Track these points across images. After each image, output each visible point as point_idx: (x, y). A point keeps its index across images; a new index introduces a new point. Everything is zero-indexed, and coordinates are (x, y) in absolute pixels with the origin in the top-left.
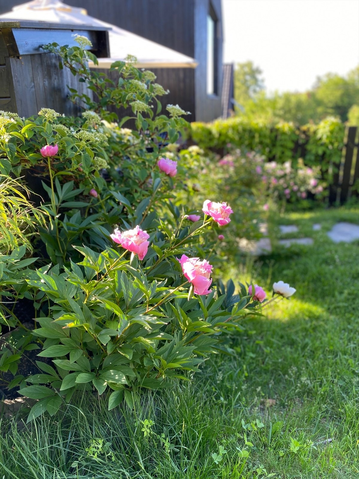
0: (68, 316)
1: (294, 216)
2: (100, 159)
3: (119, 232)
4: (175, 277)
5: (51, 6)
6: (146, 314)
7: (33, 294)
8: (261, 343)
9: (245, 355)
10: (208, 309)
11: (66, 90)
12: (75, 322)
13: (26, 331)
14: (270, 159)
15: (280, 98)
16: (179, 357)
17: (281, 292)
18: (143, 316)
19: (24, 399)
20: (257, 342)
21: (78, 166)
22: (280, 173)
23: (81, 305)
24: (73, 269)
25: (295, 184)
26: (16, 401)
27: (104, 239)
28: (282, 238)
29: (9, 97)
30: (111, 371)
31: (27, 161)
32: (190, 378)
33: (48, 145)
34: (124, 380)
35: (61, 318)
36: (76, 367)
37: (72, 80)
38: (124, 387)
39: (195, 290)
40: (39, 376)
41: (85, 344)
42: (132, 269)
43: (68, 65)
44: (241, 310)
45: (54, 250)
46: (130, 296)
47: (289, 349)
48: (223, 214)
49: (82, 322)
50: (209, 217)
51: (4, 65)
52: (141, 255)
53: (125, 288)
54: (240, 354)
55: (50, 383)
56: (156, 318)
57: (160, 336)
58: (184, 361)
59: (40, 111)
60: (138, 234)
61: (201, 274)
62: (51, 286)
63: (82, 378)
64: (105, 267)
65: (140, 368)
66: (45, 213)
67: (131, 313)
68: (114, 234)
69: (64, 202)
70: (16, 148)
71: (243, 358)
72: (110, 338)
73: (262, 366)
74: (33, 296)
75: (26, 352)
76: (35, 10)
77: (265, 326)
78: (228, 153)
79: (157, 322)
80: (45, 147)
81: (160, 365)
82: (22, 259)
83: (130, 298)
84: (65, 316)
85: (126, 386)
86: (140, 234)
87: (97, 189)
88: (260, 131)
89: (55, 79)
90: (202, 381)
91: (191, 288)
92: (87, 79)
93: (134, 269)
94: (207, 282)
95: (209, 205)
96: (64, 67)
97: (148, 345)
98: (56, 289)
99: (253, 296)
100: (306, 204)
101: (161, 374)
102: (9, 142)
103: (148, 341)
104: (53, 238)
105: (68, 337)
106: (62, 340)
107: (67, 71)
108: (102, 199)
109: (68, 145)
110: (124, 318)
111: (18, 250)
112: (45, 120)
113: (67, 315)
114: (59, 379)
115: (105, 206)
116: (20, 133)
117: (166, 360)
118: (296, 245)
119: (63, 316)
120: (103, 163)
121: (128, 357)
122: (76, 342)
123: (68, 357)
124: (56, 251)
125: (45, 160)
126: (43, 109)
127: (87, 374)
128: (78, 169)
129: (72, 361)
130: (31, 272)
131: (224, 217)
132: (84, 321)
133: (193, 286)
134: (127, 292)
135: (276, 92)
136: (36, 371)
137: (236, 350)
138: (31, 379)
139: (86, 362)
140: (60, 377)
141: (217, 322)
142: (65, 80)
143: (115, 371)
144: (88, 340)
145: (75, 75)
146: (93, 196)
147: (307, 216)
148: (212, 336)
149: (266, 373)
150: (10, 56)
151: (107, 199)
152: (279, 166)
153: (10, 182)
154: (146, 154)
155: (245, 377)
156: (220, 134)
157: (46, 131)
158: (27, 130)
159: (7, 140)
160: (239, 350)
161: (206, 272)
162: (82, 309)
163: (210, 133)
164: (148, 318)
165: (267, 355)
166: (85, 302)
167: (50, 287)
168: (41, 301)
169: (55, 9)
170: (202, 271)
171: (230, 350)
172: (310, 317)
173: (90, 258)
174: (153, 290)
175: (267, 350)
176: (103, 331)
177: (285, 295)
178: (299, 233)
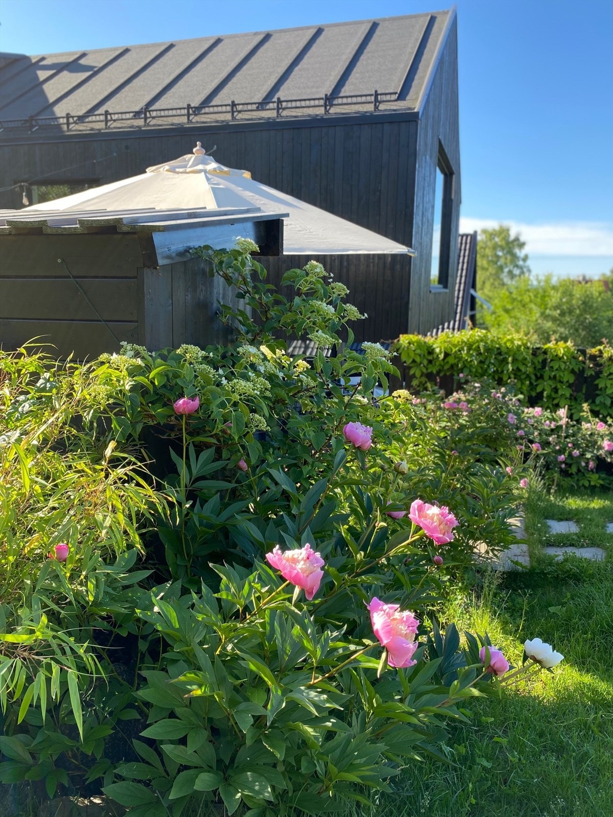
0: (193, 675)
1: (573, 503)
2: (257, 416)
3: (280, 552)
4: (360, 618)
5: (200, 167)
6: (311, 687)
7: (139, 624)
8: (504, 741)
9: (474, 762)
10: (410, 681)
11: (215, 305)
12: (203, 688)
13: (122, 685)
14: (533, 402)
15: (554, 288)
16: (358, 761)
17: (539, 657)
18: (306, 689)
19: (103, 800)
20: (496, 739)
21: (224, 427)
22: (548, 425)
23: (212, 657)
24: (204, 597)
25: (576, 445)
26: (91, 802)
27: (252, 543)
28: (550, 544)
29: (137, 322)
30: (249, 773)
31: (152, 416)
32: (374, 802)
33: (186, 399)
34: (268, 793)
35: (182, 678)
36: (195, 760)
37: (224, 290)
38: (266, 804)
39: (390, 659)
40: (134, 765)
41: (210, 720)
42: (294, 611)
43: (221, 273)
44: (466, 690)
45: (176, 555)
46: (287, 652)
47: (553, 760)
48: (442, 527)
49: (212, 690)
50: (419, 528)
51: (135, 277)
52: (310, 591)
53: (279, 637)
54: (464, 760)
55: (150, 781)
56: (325, 696)
57: (329, 724)
58: (366, 771)
59: (179, 348)
60: (308, 558)
61: (401, 635)
62: (170, 621)
63: (204, 782)
64: (253, 598)
65: (292, 771)
66: (170, 499)
67: (286, 680)
68: (272, 552)
69: (198, 479)
70: (139, 399)
71: (470, 768)
72: (252, 721)
73: (503, 787)
74: (139, 628)
75: (119, 722)
76: (178, 173)
77: (511, 709)
78: (460, 387)
79: (328, 705)
80: (181, 402)
81: (326, 772)
82: (130, 571)
83: (287, 654)
84: (188, 675)
85: (269, 802)
86: (311, 558)
87: (248, 461)
88: (515, 353)
89: (202, 290)
90: (395, 805)
91: (384, 655)
92: (248, 295)
93: (296, 611)
94: (408, 649)
95: (420, 509)
96: (216, 274)
97: (309, 738)
98: (177, 626)
99: (486, 665)
100: (595, 479)
101: (327, 789)
102: (131, 390)
103: (310, 730)
104: (176, 534)
105: (186, 706)
106: (178, 711)
107: (219, 281)
108: (254, 474)
109: (215, 399)
110: (277, 691)
111: (126, 555)
112: (185, 360)
113: (190, 673)
114: (164, 774)
115: (257, 485)
116: (148, 378)
117: (335, 766)
118: (574, 559)
119: (185, 675)
120: (260, 422)
121: (278, 756)
122: (197, 715)
123: (183, 741)
124: (178, 556)
125: (179, 417)
126: (184, 346)
127: (211, 775)
128: (223, 431)
129: (190, 749)
130: (140, 593)
131: (443, 531)
132: (215, 687)
133: (387, 652)
134: (282, 645)
135: (548, 279)
136: (133, 757)
137: (456, 750)
138: (123, 769)
139: (210, 751)
140: (166, 771)
141: (423, 706)
142: (215, 291)
143: (256, 775)
144: (216, 716)
145: (229, 285)
146: (241, 469)
147: (597, 504)
148: (415, 728)
149: (508, 803)
150: (144, 266)
151: (261, 476)
152: (547, 414)
153: (134, 466)
154: (325, 400)
155: (471, 805)
156: (447, 355)
157: (184, 377)
158: (158, 373)
159: (128, 387)
160: (463, 750)
161: (408, 631)
162: (213, 662)
163: (431, 351)
164: (313, 694)
165: (513, 767)
166: (218, 653)
167: (167, 623)
168: (150, 638)
169: (205, 171)
170: (402, 630)
171: (447, 749)
172: (594, 702)
173: (232, 584)
174: (323, 648)
175: (514, 757)
176: (243, 706)
177: (544, 664)
178: (580, 536)
